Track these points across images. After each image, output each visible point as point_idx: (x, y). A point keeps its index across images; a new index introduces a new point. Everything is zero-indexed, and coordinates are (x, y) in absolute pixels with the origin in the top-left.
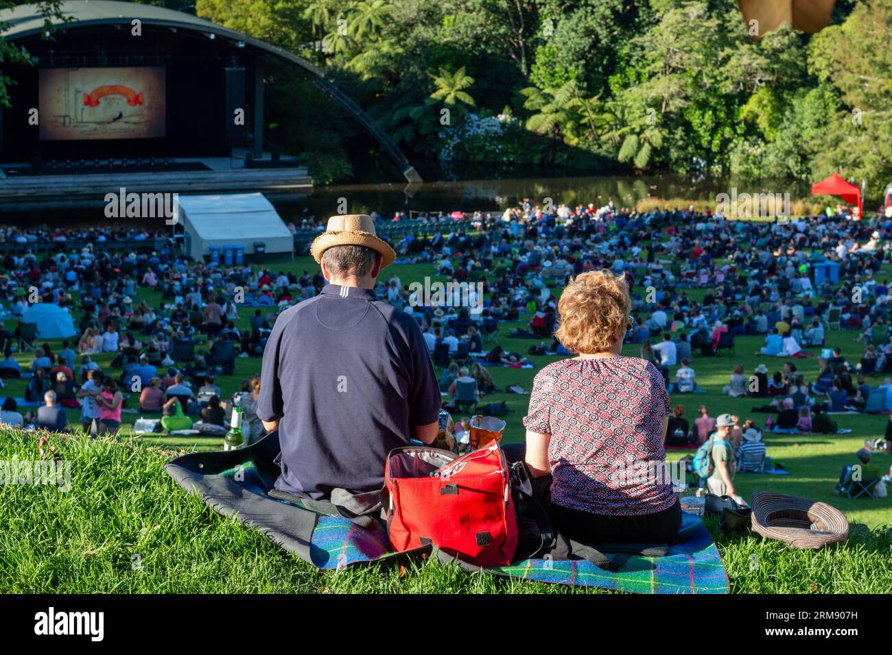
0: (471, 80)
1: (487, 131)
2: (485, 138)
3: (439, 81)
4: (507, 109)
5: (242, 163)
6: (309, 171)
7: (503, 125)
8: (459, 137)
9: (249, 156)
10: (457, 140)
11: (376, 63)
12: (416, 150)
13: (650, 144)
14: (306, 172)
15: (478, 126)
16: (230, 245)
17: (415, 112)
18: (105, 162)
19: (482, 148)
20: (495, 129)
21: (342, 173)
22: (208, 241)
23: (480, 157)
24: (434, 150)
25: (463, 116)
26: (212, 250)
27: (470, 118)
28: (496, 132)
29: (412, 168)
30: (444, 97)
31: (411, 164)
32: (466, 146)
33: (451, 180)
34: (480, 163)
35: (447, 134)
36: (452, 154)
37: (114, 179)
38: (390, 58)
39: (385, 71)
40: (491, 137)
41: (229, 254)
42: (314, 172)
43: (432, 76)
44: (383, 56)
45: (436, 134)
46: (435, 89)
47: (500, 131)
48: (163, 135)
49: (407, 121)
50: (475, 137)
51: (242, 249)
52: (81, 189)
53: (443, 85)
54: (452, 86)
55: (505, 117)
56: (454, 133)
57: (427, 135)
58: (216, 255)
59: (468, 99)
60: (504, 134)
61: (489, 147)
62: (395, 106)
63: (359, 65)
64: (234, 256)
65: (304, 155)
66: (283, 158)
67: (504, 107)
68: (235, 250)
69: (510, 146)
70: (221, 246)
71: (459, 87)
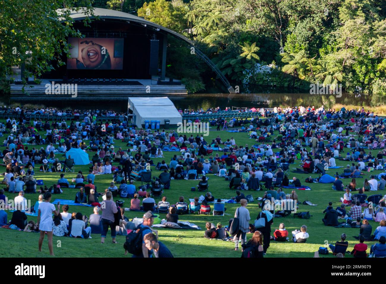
0: (258, 48)
1: (264, 71)
2: (263, 74)
3: (244, 49)
4: (273, 62)
5: (156, 82)
6: (186, 86)
7: (272, 69)
8: (252, 73)
9: (159, 79)
10: (251, 75)
11: (215, 39)
12: (232, 79)
13: (337, 79)
14: (184, 87)
15: (260, 69)
16: (154, 120)
17: (233, 62)
18: (96, 80)
19: (262, 79)
20: (268, 70)
21: (200, 88)
22: (144, 118)
23: (261, 83)
24: (240, 79)
25: (254, 64)
26: (146, 122)
27: (257, 65)
28: (268, 72)
29: (232, 87)
30: (246, 56)
31: (231, 85)
32: (255, 78)
33: (247, 93)
34: (260, 85)
35: (247, 72)
36: (248, 81)
37: (99, 87)
38: (222, 37)
39: (219, 43)
40: (266, 74)
41: (153, 125)
42: (188, 87)
43: (241, 46)
44: (219, 36)
45: (242, 72)
46: (242, 52)
47: (270, 72)
48: (122, 69)
49: (229, 65)
50: (259, 74)
51: (159, 122)
52: (85, 91)
53: (246, 50)
54: (250, 51)
55: (272, 65)
56: (249, 71)
57: (237, 72)
58: (147, 124)
59: (257, 57)
60: (272, 73)
61: (265, 79)
62: (224, 59)
63: (208, 40)
64: (156, 125)
65: (184, 80)
66: (174, 81)
67: (272, 61)
68: (156, 123)
69: (274, 78)
70: (150, 120)
71: (253, 51)
